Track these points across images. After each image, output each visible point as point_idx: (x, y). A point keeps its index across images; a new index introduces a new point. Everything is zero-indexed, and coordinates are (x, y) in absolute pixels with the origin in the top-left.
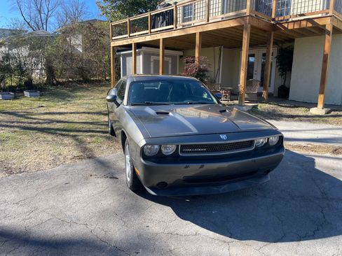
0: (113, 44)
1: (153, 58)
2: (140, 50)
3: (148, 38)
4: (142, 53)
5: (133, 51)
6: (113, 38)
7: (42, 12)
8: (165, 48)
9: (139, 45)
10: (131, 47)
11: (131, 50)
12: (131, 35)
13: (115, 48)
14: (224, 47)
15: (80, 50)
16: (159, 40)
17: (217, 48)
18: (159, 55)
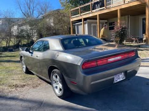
0: (72, 20)
1: (92, 25)
2: (86, 21)
3: (91, 15)
4: (87, 23)
5: (82, 22)
6: (72, 17)
7: (31, 8)
8: (100, 19)
9: (85, 19)
10: (82, 20)
11: (82, 21)
12: (81, 14)
13: (73, 22)
14: (130, 16)
15: (52, 24)
16: (97, 15)
17: (127, 16)
18: (97, 23)
